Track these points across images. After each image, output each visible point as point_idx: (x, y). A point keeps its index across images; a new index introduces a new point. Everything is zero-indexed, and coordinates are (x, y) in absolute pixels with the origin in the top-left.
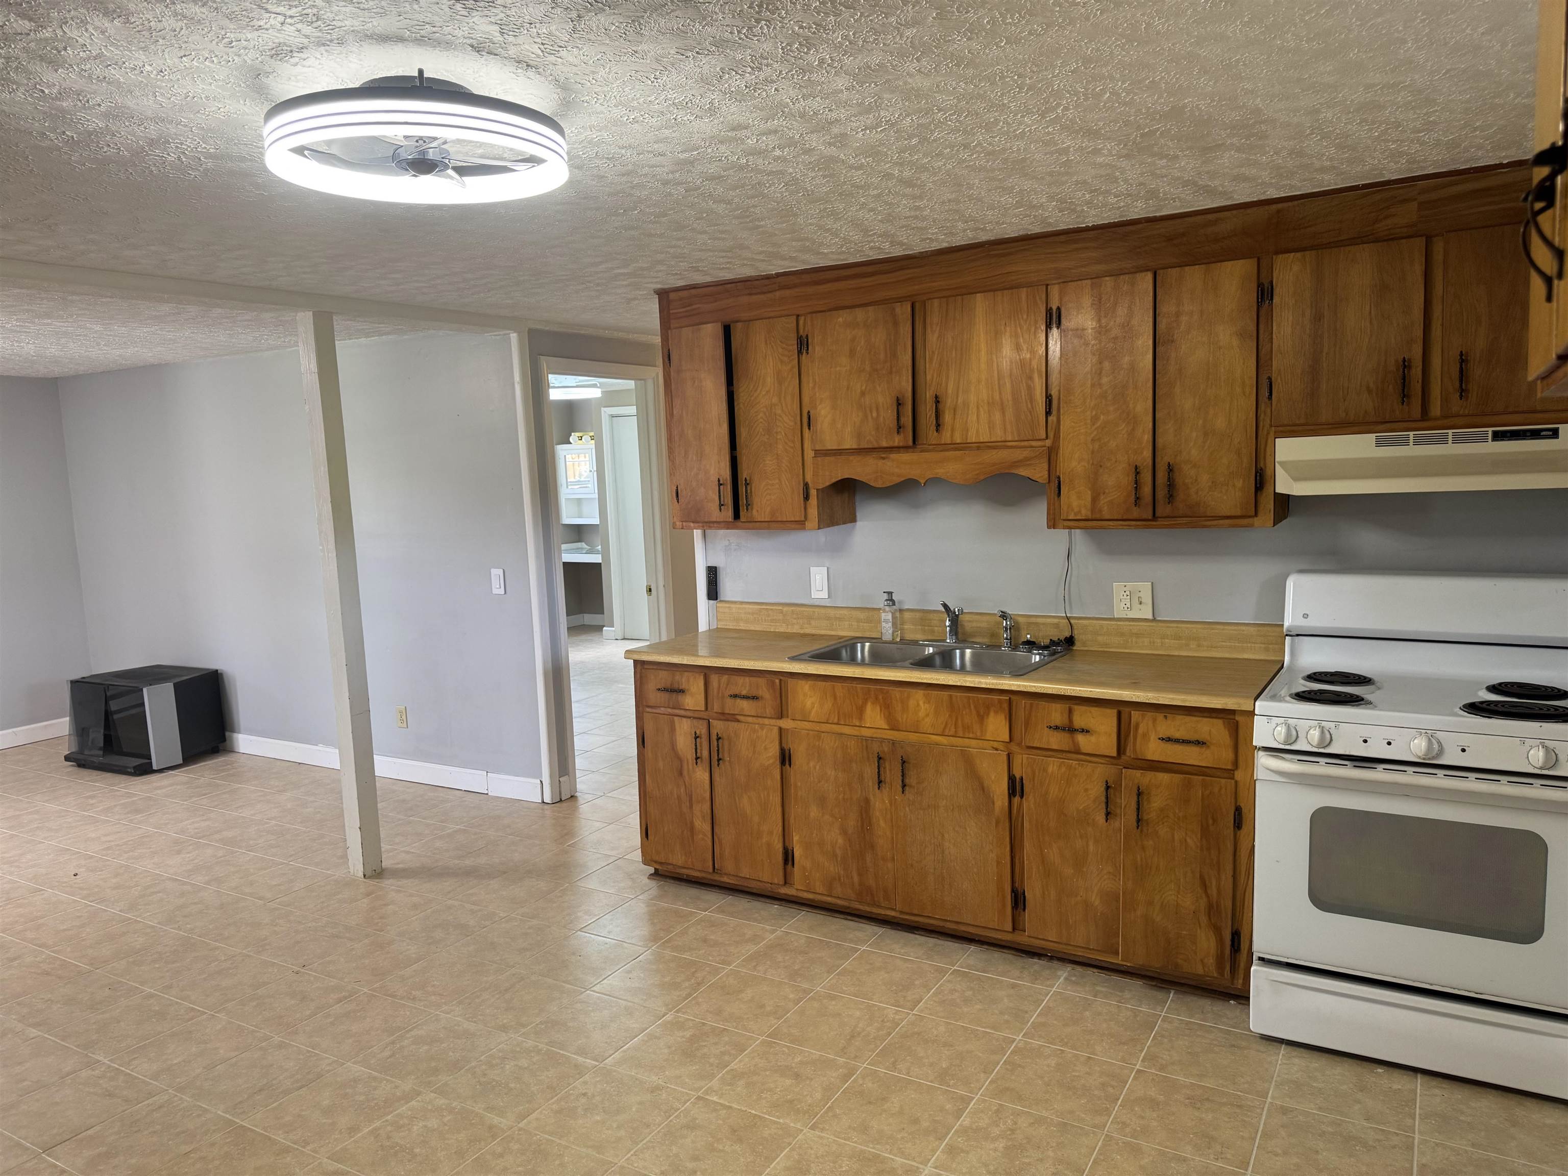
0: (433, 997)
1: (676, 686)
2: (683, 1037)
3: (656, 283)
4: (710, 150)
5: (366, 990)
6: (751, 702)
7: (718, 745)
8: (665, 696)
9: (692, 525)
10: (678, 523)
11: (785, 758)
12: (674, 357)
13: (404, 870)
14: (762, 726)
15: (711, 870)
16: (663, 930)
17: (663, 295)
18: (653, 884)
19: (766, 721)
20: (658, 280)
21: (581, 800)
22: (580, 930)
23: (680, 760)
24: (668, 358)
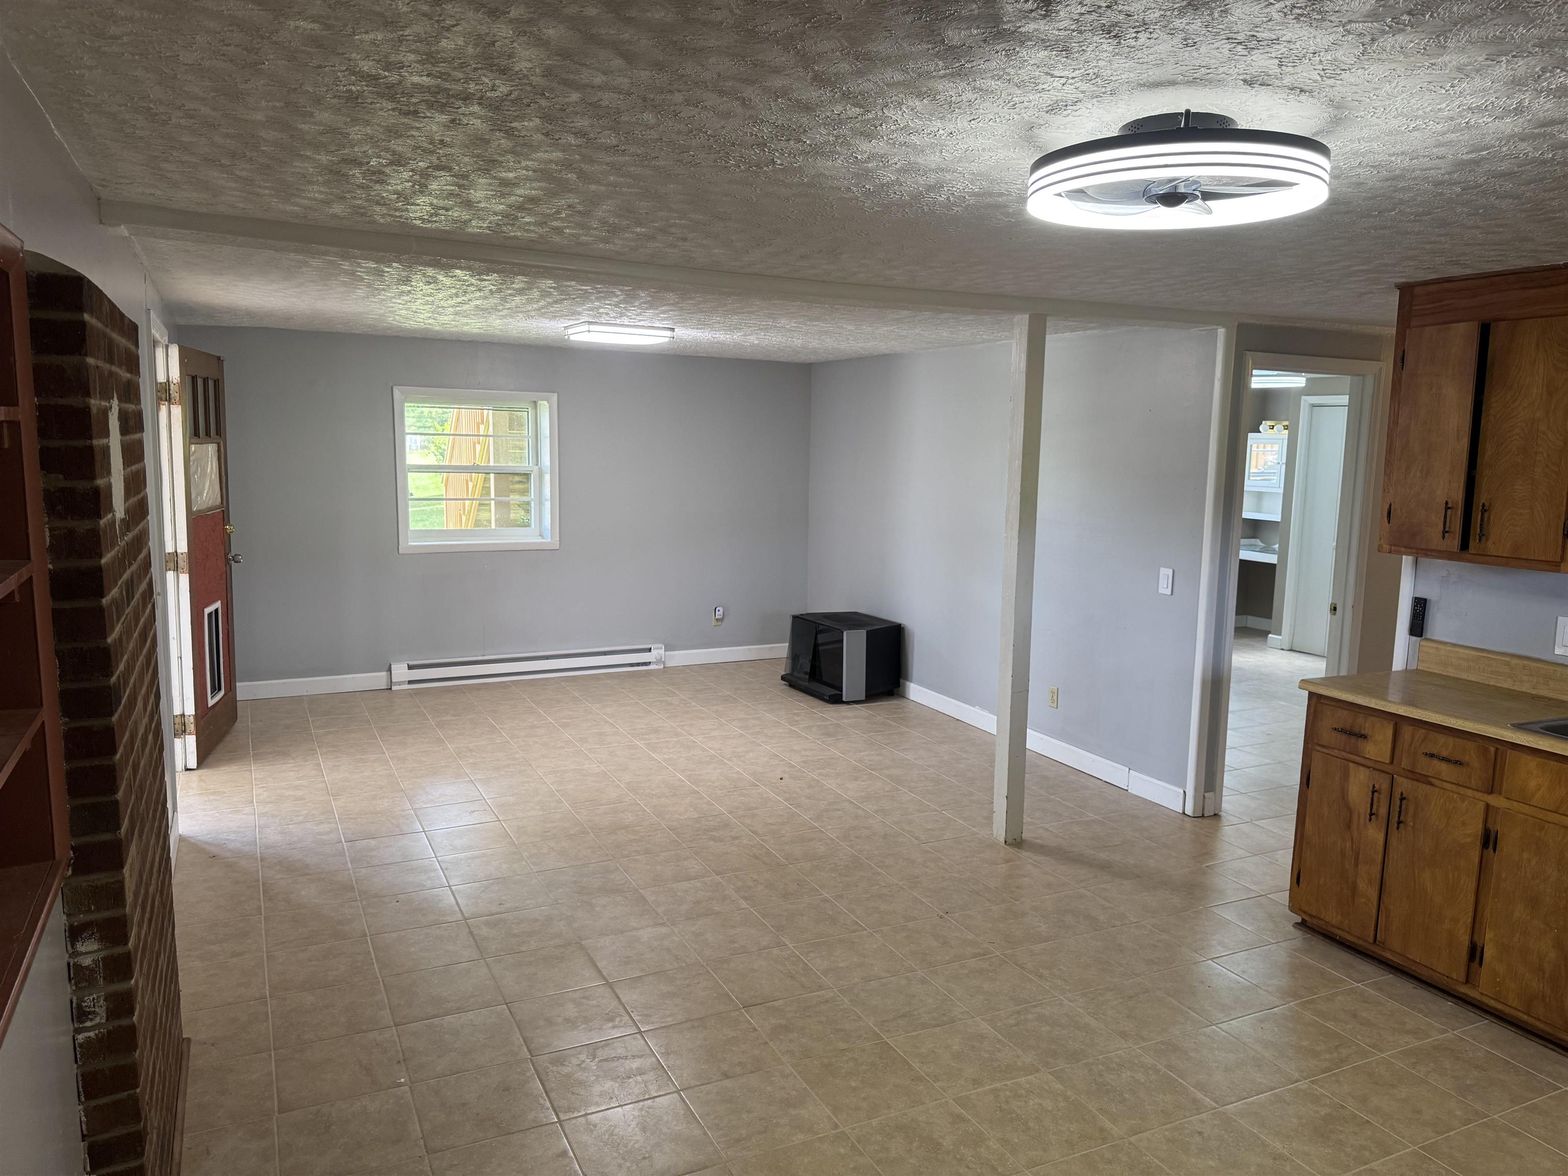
0: (1059, 981)
1: (1356, 729)
2: (1317, 1112)
3: (1402, 277)
4: (1504, 149)
5: (998, 954)
6: (1452, 767)
7: (1400, 807)
8: (1343, 738)
9: (1403, 549)
10: (1385, 546)
11: (1489, 840)
12: (1409, 358)
13: (1042, 846)
14: (1463, 798)
15: (1371, 940)
16: (1305, 988)
17: (1407, 291)
18: (1298, 933)
19: (1469, 793)
20: (1403, 274)
21: (1224, 822)
22: (1211, 959)
23: (1350, 811)
24: (1401, 360)
